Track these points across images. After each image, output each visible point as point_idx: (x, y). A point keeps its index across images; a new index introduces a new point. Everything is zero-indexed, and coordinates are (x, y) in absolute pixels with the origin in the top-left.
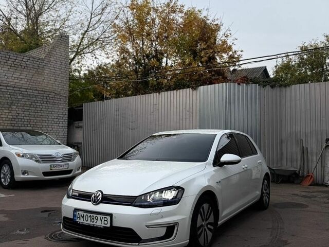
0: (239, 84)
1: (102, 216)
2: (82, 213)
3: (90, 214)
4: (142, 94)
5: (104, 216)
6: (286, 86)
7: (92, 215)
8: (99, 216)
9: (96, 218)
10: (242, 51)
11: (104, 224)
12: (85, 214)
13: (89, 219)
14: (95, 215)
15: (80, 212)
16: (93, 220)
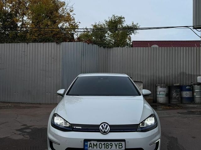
0: (88, 44)
1: (116, 143)
2: (95, 143)
3: (104, 143)
4: (9, 43)
5: (118, 142)
6: (110, 48)
7: (106, 143)
8: (113, 143)
9: (111, 145)
10: (80, 23)
11: (119, 148)
12: (98, 143)
13: (103, 146)
14: (109, 143)
15: (92, 142)
16: (107, 147)
